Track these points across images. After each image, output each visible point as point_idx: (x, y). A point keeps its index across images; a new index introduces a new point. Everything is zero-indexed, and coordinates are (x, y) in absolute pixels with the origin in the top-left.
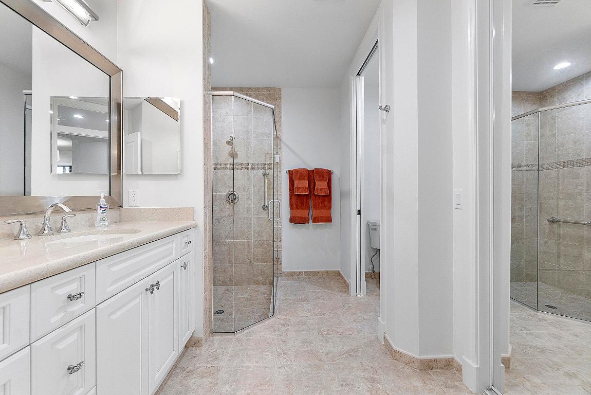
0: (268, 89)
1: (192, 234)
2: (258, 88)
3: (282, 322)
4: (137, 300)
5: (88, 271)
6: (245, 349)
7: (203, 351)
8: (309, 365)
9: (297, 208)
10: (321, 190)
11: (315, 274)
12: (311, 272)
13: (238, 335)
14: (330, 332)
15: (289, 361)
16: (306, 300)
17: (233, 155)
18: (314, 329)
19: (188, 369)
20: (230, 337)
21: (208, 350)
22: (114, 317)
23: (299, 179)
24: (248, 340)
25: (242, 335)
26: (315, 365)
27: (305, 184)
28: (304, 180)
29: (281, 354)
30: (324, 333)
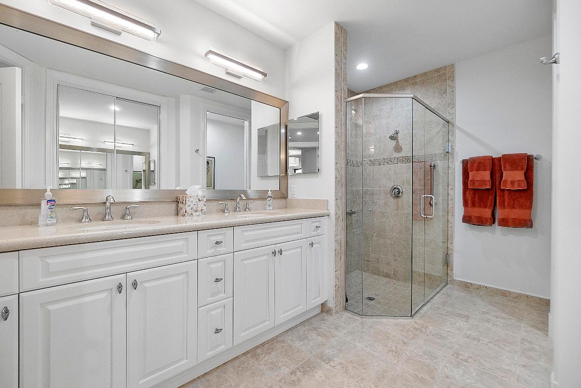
0: (437, 71)
1: (325, 220)
2: (425, 74)
3: (416, 326)
4: (265, 257)
5: (229, 231)
6: (363, 332)
7: (331, 319)
8: (415, 374)
9: (473, 205)
10: (513, 183)
11: (504, 294)
12: (497, 290)
13: (365, 319)
14: (469, 360)
15: (396, 361)
16: (467, 317)
17: (398, 149)
18: (450, 348)
19: (314, 326)
20: (358, 318)
21: (335, 320)
22: (245, 262)
23: (477, 170)
24: (371, 327)
25: (368, 321)
26: (422, 378)
27: (486, 175)
28: (485, 170)
29: (393, 351)
30: (460, 357)
